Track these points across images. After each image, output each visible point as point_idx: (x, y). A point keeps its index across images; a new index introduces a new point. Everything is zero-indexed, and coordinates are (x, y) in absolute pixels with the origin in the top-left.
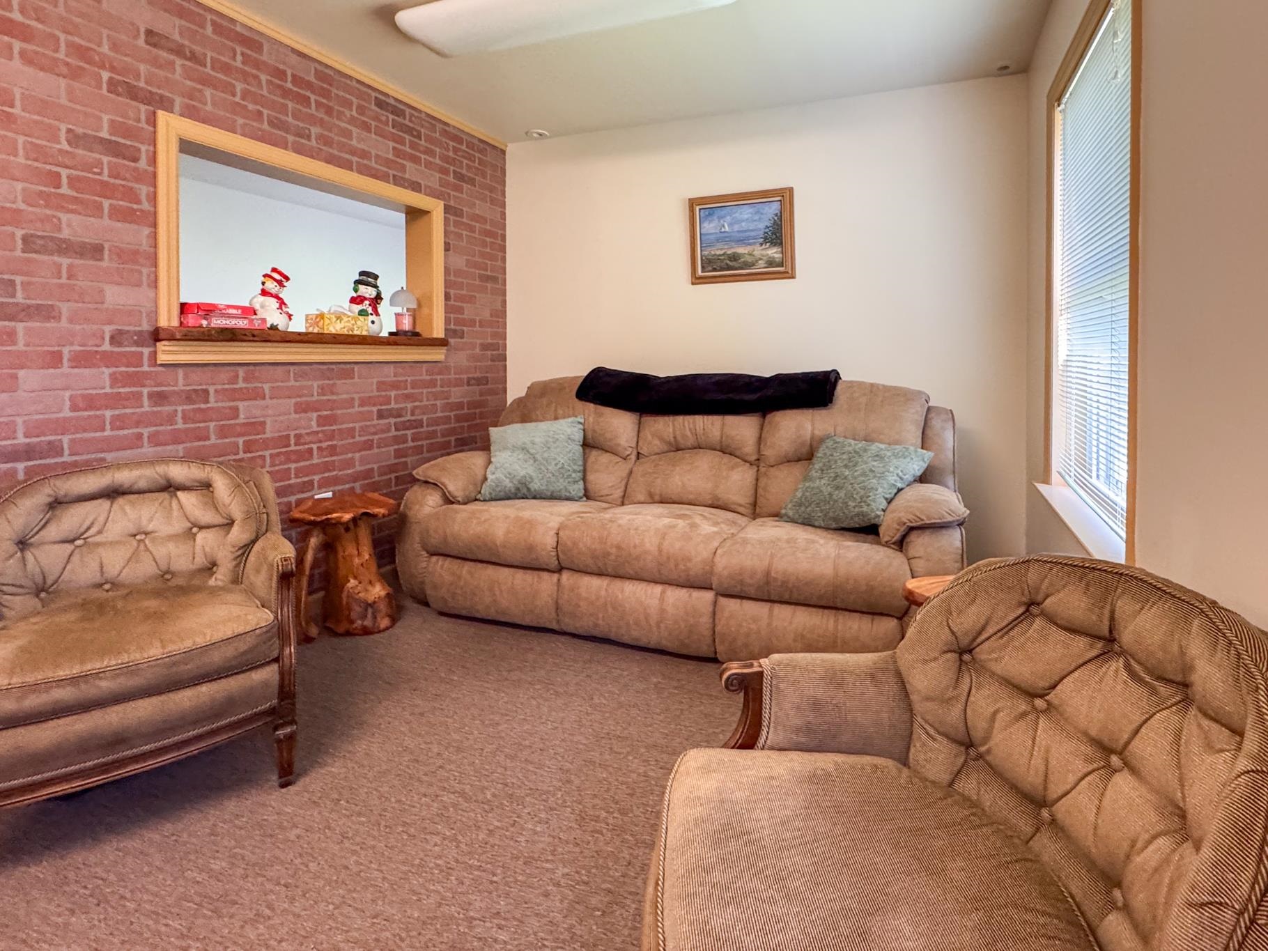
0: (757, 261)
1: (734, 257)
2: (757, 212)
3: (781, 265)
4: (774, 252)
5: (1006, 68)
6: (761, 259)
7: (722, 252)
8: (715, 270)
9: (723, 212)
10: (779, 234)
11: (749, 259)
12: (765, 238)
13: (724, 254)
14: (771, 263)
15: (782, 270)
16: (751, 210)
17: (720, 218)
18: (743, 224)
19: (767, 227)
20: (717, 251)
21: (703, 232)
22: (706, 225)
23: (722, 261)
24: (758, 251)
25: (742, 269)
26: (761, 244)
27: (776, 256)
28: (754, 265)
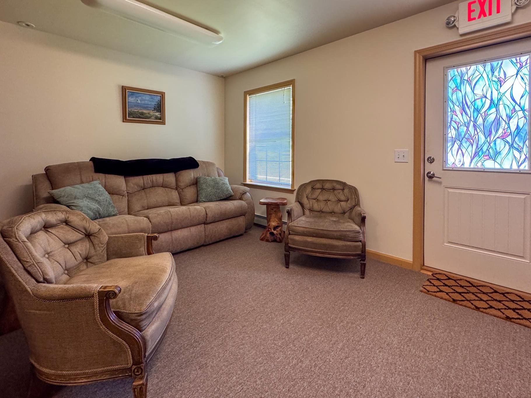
0: (151, 117)
1: (142, 114)
2: (152, 98)
3: (160, 119)
4: (157, 114)
5: (223, 76)
6: (153, 116)
7: (137, 111)
8: (134, 117)
9: (137, 95)
10: (160, 107)
11: (147, 115)
12: (155, 109)
13: (138, 112)
14: (157, 118)
15: (161, 120)
16: (149, 97)
17: (136, 97)
18: (146, 102)
19: (155, 105)
20: (135, 110)
21: (129, 101)
22: (130, 98)
23: (137, 114)
24: (152, 113)
25: (145, 118)
26: (153, 111)
27: (159, 116)
28: (150, 118)
